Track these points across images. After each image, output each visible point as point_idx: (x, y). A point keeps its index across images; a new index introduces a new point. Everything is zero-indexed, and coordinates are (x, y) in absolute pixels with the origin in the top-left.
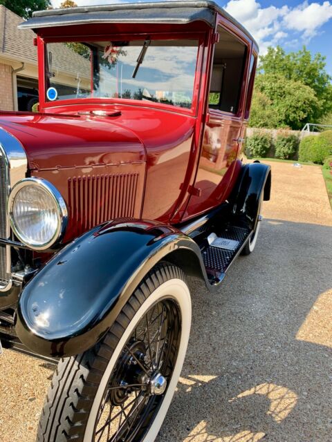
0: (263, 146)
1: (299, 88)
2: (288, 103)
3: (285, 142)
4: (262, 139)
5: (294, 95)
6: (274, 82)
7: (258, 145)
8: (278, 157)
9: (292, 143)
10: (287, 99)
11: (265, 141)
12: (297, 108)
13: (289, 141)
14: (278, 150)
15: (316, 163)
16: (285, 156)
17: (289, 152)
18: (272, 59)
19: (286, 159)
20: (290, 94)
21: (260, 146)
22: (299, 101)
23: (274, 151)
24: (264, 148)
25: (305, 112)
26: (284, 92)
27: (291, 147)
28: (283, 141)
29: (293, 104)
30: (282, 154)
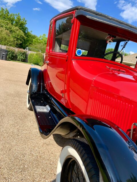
0: (12, 55)
1: (17, 30)
2: (14, 35)
3: (22, 54)
4: (12, 51)
5: (16, 33)
6: (7, 25)
7: (10, 54)
8: (19, 60)
9: (24, 55)
10: (13, 34)
11: (13, 53)
12: (18, 38)
13: (23, 54)
14: (18, 57)
15: (35, 64)
16: (22, 60)
17: (24, 59)
18: (3, 13)
19: (22, 61)
20: (14, 32)
21: (11, 55)
22: (18, 36)
23: (17, 58)
24: (12, 56)
25: (21, 41)
26: (12, 30)
27: (24, 57)
28: (21, 53)
29: (16, 36)
30: (20, 59)
